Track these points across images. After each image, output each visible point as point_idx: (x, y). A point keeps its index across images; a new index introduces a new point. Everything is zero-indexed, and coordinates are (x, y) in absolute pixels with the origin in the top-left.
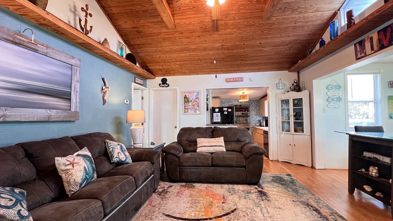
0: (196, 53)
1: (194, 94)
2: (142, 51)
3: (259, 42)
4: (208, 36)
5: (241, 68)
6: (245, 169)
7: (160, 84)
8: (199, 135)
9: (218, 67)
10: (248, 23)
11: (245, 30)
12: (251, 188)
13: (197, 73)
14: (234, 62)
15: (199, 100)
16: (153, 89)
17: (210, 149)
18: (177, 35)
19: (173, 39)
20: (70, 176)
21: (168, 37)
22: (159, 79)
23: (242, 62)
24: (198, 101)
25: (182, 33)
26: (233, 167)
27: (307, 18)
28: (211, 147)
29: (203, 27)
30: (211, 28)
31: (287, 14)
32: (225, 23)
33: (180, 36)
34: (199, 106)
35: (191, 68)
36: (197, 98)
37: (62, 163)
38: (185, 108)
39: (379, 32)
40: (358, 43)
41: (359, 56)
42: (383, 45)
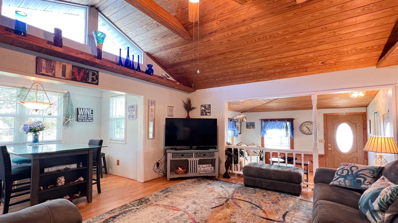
39: (73, 66)
40: (46, 59)
41: (43, 72)
42: (76, 78)
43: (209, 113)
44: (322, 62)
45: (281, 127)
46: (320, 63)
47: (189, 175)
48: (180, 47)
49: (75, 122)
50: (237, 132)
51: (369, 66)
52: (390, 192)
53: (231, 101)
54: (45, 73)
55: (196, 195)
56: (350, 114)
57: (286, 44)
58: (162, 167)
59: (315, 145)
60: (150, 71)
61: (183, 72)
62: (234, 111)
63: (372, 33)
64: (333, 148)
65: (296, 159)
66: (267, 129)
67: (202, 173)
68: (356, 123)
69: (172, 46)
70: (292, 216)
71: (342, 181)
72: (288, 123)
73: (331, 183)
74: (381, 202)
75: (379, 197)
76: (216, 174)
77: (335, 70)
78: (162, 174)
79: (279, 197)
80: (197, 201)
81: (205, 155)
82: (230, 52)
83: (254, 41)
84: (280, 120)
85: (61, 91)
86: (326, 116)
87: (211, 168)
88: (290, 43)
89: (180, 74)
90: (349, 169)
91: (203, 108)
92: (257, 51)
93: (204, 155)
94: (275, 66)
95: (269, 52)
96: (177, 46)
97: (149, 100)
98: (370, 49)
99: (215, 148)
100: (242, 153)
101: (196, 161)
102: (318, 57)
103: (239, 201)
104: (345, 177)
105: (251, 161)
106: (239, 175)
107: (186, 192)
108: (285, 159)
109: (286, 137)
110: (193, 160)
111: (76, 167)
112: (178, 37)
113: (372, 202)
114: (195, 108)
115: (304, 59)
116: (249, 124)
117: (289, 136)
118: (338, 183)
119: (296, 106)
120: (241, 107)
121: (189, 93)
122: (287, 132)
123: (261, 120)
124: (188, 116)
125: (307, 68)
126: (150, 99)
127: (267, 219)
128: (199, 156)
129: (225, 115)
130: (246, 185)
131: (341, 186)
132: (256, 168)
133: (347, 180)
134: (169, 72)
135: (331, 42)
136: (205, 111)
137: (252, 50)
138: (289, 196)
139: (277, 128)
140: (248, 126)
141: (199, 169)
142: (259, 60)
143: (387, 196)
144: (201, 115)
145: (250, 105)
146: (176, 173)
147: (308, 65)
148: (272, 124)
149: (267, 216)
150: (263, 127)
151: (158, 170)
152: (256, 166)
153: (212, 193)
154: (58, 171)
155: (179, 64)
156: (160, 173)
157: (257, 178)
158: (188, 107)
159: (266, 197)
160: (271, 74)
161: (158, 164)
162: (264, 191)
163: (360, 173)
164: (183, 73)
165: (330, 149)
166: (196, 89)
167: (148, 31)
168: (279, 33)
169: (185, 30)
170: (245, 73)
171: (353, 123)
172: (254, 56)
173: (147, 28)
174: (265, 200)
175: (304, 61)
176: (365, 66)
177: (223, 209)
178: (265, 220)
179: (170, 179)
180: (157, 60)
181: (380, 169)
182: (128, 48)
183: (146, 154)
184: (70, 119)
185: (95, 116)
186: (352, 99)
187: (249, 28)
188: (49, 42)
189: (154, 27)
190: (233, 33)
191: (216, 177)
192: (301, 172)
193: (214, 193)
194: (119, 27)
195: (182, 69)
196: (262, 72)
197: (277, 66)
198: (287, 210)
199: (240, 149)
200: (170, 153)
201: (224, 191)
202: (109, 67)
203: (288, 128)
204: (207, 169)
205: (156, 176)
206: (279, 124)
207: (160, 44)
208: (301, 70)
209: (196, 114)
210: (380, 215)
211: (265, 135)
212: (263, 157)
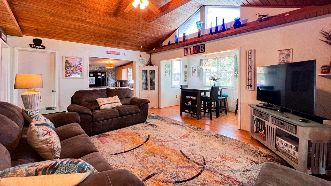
0: (90, 26)
1: (77, 60)
2: (20, 4)
3: (138, 33)
4: (108, 17)
5: (119, 46)
6: (140, 114)
7: (31, 45)
8: (97, 95)
9: (103, 41)
10: (138, 19)
11: (134, 23)
12: (144, 124)
13: (81, 41)
14: (117, 40)
15: (82, 65)
16: (19, 48)
17: (111, 105)
18: (78, 6)
19: (73, 8)
20: (53, 144)
21: (67, 5)
22: (30, 39)
23: (123, 42)
24: (81, 67)
25: (85, 7)
26: (132, 114)
27: (165, 28)
28: (112, 104)
29: (107, 10)
30: (113, 13)
31: (158, 23)
32: (124, 14)
33: (82, 9)
34: (82, 71)
35: (77, 36)
36: (80, 64)
37: (42, 134)
38: (66, 73)
39: (194, 47)
40: (185, 48)
41: (185, 54)
42: (195, 52)
47: (266, 143)
81: (283, 124)
101: (272, 129)
110: (270, 125)
111: (195, 99)
128: (275, 122)
141: (277, 142)
200: (251, 108)
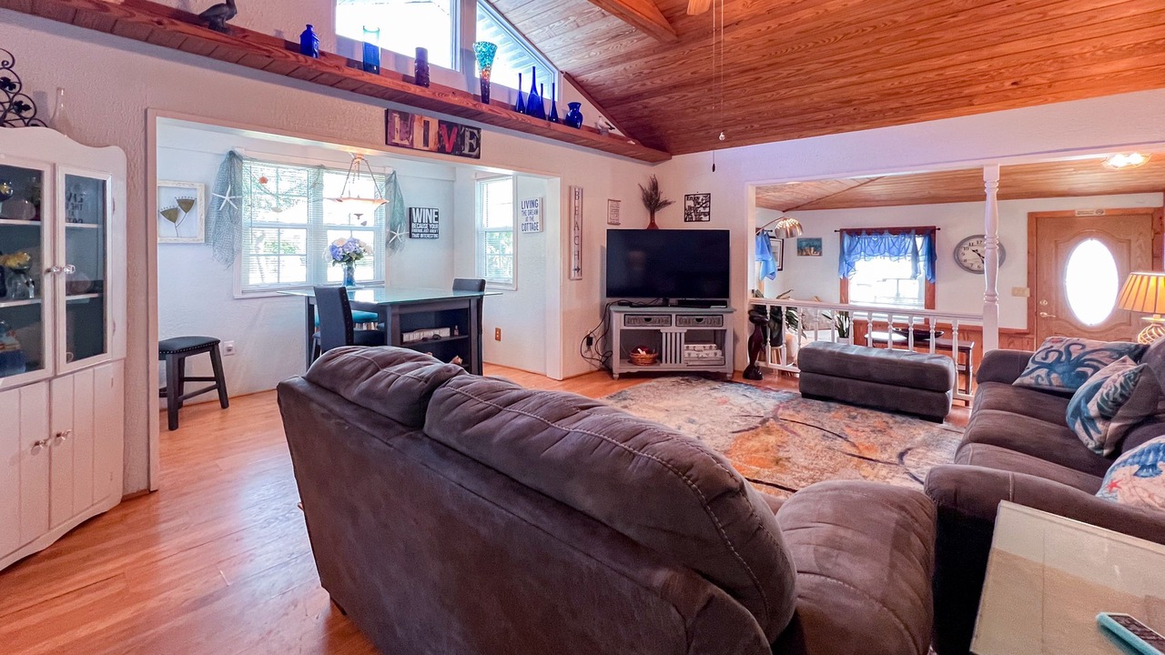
39: (440, 122)
40: (400, 113)
41: (397, 140)
42: (444, 147)
43: (705, 214)
44: (1013, 81)
45: (899, 253)
46: (1007, 84)
47: (663, 367)
48: (646, 59)
49: (408, 241)
50: (774, 264)
51: (1145, 87)
52: (1121, 379)
53: (762, 183)
54: (399, 142)
55: (690, 407)
56: (1111, 213)
57: (916, 42)
58: (597, 345)
59: (990, 298)
60: (574, 119)
61: (645, 113)
62: (767, 207)
63: (1147, 11)
64: (1054, 311)
65: (937, 335)
66: (858, 256)
67: (695, 363)
68: (1130, 241)
69: (628, 57)
70: (920, 456)
71: (1043, 376)
72: (920, 241)
73: (1018, 381)
74: (1103, 400)
75: (1100, 390)
76: (728, 369)
77: (1050, 99)
78: (598, 363)
79: (891, 421)
80: (695, 418)
81: (702, 319)
82: (769, 65)
83: (833, 40)
84: (895, 231)
85: (381, 170)
86: (1035, 220)
87: (716, 354)
88: (923, 41)
89: (638, 118)
90: (1062, 349)
91: (691, 203)
92: (838, 61)
93: (699, 320)
94: (885, 95)
95: (870, 63)
96: (641, 57)
97: (570, 188)
98: (1145, 48)
99: (725, 303)
100: (791, 320)
101: (678, 335)
102: (1002, 71)
103: (792, 424)
104: (1050, 367)
105: (816, 338)
106: (783, 373)
107: (665, 402)
108: (907, 335)
109: (914, 281)
110: (673, 331)
111: (449, 335)
112: (645, 38)
113: (1087, 402)
114: (670, 203)
115: (964, 76)
116: (804, 244)
117: (921, 276)
118: (1033, 381)
119: (943, 193)
120: (786, 197)
121: (654, 165)
122: (916, 265)
123: (841, 231)
124: (653, 223)
125: (971, 96)
126: (573, 184)
127: (860, 457)
128: (686, 322)
129: (749, 220)
130: (805, 395)
131: (1041, 387)
132: (832, 353)
133: (1055, 372)
134: (612, 114)
135: (1035, 35)
136: (696, 210)
137: (829, 59)
138: (917, 422)
139: (886, 254)
140: (801, 251)
141: (686, 354)
142: (842, 81)
143: (1116, 388)
144: (685, 221)
145: (812, 191)
146: (632, 362)
147: (973, 90)
148: (872, 244)
149: (860, 452)
150: (846, 251)
151: (588, 355)
152: (830, 349)
153: (725, 406)
154: (424, 339)
155: (639, 96)
156: (594, 362)
157: (831, 378)
158: (653, 200)
159: (857, 420)
160: (874, 113)
161: (589, 341)
162: (852, 408)
163: (1088, 357)
164: (646, 116)
165: (1045, 314)
166: (673, 155)
167: (578, 26)
168: (896, 19)
169: (665, 23)
170: (804, 112)
171: (1120, 241)
172: (829, 72)
173: (578, 21)
174: (854, 425)
175: (964, 81)
176: (1138, 89)
177: (757, 435)
178: (856, 459)
179: (620, 374)
180: (586, 88)
181: (1139, 350)
182: (534, 68)
183: (566, 315)
184: (398, 234)
185: (442, 225)
186: (1112, 171)
187: (821, 12)
188: (406, 78)
189: (595, 19)
190: (781, 24)
191: (728, 375)
192: (951, 365)
193: (730, 407)
194: (514, 21)
195: (646, 107)
196: (850, 110)
197: (889, 95)
198: (908, 446)
199: (788, 308)
200: (618, 314)
201: (754, 405)
202: (504, 118)
203: (920, 253)
204: (705, 356)
205: (585, 367)
206: (894, 244)
207: (600, 53)
208: (955, 103)
209: (672, 219)
210: (1100, 425)
211: (850, 273)
212: (848, 329)
